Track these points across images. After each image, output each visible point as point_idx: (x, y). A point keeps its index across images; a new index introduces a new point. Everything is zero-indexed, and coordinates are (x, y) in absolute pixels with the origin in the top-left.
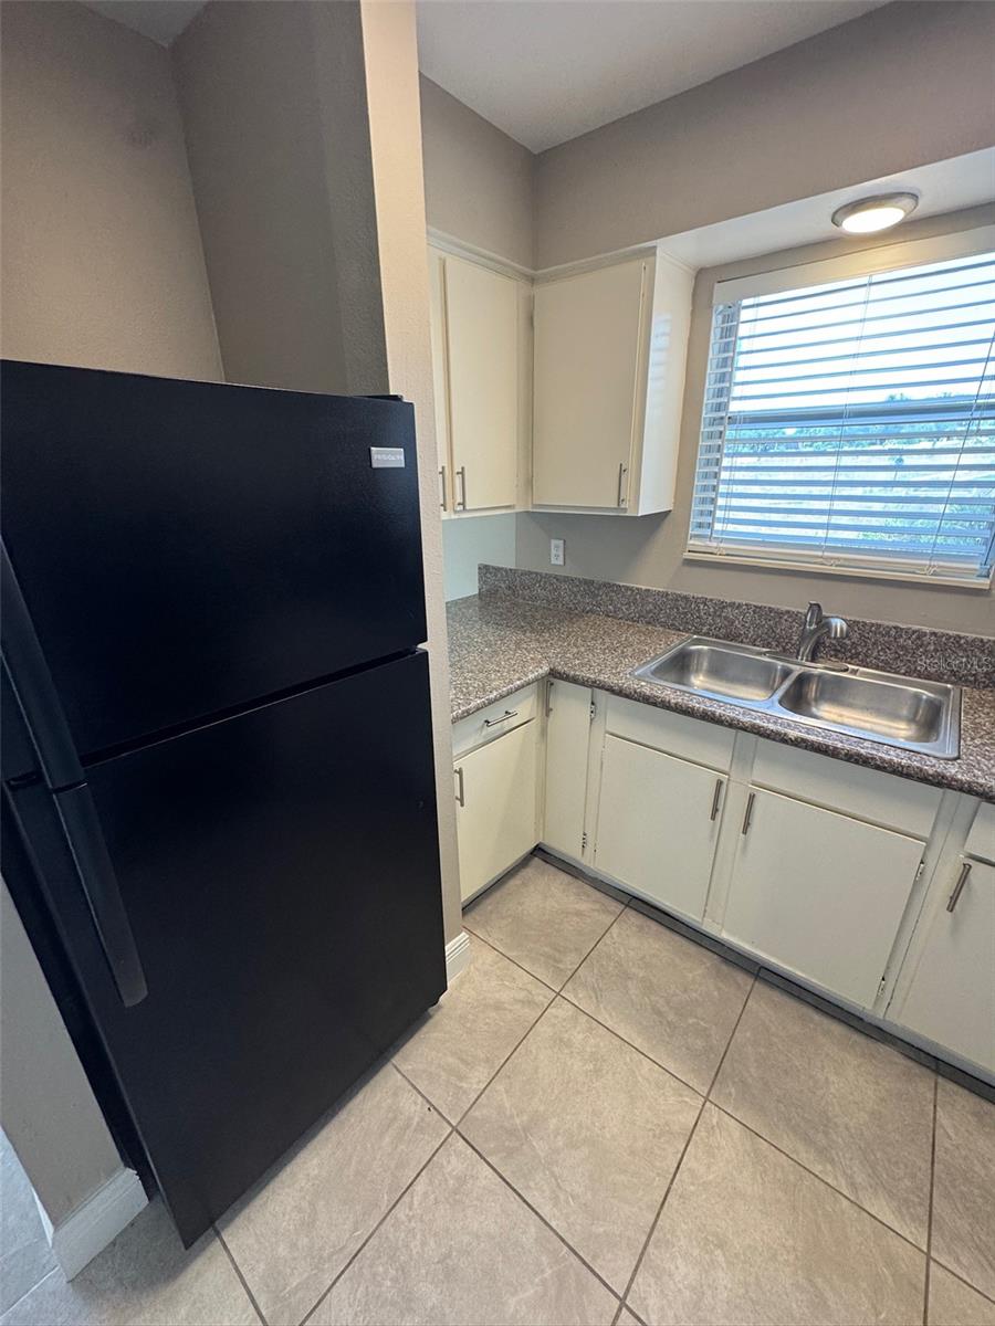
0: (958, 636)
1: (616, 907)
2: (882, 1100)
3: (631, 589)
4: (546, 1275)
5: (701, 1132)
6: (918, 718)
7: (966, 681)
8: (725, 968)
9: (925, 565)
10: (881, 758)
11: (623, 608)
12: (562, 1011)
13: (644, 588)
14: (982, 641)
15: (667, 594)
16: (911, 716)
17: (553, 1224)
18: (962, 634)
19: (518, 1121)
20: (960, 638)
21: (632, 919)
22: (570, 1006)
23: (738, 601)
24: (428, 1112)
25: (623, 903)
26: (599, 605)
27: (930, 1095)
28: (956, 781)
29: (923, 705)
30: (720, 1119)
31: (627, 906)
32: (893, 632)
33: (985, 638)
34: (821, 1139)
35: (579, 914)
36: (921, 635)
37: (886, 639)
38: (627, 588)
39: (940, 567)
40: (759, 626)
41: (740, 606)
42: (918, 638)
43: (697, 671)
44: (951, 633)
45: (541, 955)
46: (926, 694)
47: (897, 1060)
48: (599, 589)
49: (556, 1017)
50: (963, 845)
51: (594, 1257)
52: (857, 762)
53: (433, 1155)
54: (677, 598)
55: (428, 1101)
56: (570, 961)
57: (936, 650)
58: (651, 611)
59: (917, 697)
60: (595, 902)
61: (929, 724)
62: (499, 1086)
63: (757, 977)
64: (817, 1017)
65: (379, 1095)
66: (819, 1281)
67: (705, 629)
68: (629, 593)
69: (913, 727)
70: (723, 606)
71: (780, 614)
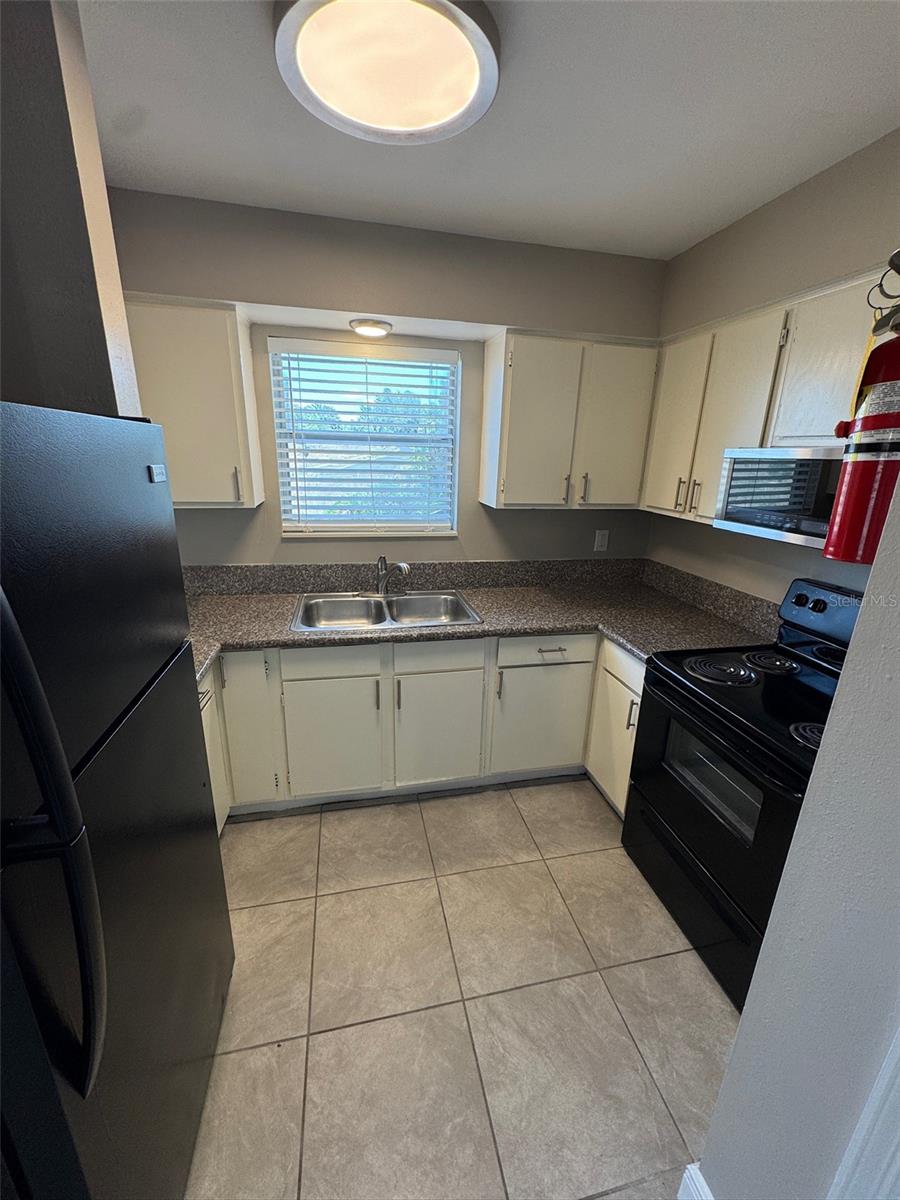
1: (315, 818)
3: (241, 568)
4: (423, 1035)
5: (444, 894)
11: (236, 584)
12: (326, 905)
13: (252, 565)
15: (274, 567)
17: (408, 1009)
19: (348, 986)
21: (331, 818)
22: (330, 897)
23: (329, 563)
24: (280, 1049)
25: (317, 813)
26: (211, 587)
27: (511, 799)
30: (447, 880)
31: (321, 812)
34: (489, 851)
35: (292, 840)
38: (237, 568)
40: (348, 578)
41: (332, 566)
43: (318, 619)
45: (285, 883)
46: (450, 597)
48: (207, 572)
49: (327, 909)
51: (438, 998)
53: (307, 1063)
54: (284, 568)
55: (272, 1043)
56: (309, 872)
58: (262, 583)
60: (298, 824)
61: (457, 611)
62: (319, 981)
63: (419, 801)
65: (226, 1083)
66: (522, 905)
67: (309, 588)
68: (239, 571)
70: (320, 568)
71: (358, 567)
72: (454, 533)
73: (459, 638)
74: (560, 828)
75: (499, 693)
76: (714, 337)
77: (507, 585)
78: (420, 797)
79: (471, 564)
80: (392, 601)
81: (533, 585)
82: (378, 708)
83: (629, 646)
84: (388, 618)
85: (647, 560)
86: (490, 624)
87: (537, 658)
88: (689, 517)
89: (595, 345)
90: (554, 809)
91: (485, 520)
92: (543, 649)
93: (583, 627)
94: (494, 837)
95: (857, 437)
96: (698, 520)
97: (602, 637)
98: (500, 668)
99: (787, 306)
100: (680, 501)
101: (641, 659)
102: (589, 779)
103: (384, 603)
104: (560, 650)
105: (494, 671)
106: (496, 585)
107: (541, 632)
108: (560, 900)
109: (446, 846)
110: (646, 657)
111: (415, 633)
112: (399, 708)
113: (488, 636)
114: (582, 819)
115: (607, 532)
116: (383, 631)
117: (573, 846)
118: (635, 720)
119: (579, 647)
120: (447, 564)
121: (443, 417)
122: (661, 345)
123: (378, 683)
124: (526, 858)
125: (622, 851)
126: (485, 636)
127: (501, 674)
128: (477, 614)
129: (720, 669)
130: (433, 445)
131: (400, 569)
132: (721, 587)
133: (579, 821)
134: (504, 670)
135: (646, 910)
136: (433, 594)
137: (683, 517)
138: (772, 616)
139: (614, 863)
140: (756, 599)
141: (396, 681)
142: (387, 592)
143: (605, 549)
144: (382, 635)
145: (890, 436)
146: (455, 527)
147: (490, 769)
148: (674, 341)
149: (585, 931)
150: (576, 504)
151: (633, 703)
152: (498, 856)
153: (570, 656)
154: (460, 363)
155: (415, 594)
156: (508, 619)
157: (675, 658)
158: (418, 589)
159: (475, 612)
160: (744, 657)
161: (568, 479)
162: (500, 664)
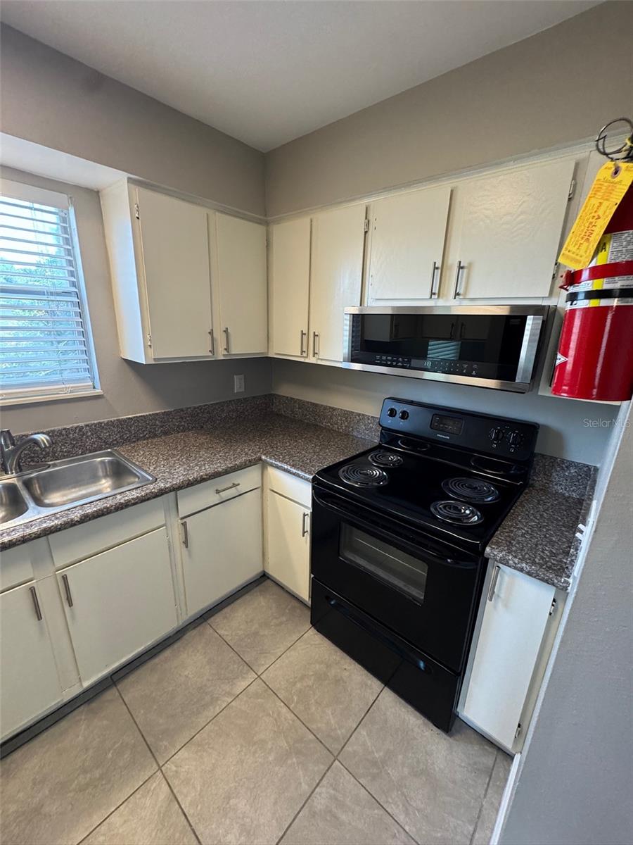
0: (99, 423)
2: (205, 653)
6: (108, 473)
7: (113, 444)
8: (94, 705)
9: (63, 388)
10: (132, 499)
14: (111, 421)
16: (105, 474)
18: (101, 421)
20: (101, 423)
27: (211, 631)
28: (167, 488)
29: (107, 465)
32: (64, 432)
33: (112, 419)
36: (81, 429)
37: (62, 437)
39: (72, 387)
42: (80, 430)
44: (95, 422)
46: (107, 459)
47: (193, 634)
50: (178, 515)
52: (122, 508)
57: (92, 434)
59: (102, 462)
64: (156, 660)
69: (108, 479)
72: (98, 391)
73: (134, 504)
74: (263, 636)
75: (186, 543)
76: (311, 221)
77: (166, 433)
78: (115, 678)
79: (124, 420)
80: (31, 478)
81: (190, 430)
82: (39, 618)
83: (294, 471)
84: (31, 504)
85: (274, 395)
86: (164, 479)
87: (215, 499)
88: (312, 360)
89: (217, 213)
90: (252, 621)
91: (130, 375)
92: (220, 489)
93: (250, 461)
94: (208, 680)
95: (586, 285)
96: (320, 362)
97: (264, 465)
98: (182, 519)
99: (366, 201)
100: (304, 350)
101: (307, 480)
102: (268, 578)
103: (19, 485)
104: (234, 485)
105: (177, 523)
106: (155, 436)
107: (217, 475)
108: (285, 710)
109: (161, 721)
110: (311, 477)
111: (76, 515)
112: (71, 604)
113: (166, 493)
114: (276, 618)
115: (242, 376)
116: (27, 525)
117: (279, 648)
118: (308, 528)
119: (248, 478)
120: (95, 425)
121: (61, 268)
122: (267, 224)
123: (33, 590)
124: (244, 684)
125: (313, 632)
126: (162, 494)
127: (184, 525)
128: (146, 471)
129: (363, 474)
130: (52, 298)
131: (36, 442)
132: (334, 409)
133: (275, 621)
134: (187, 520)
135: (347, 674)
136: (84, 459)
137: (307, 361)
138: (371, 425)
139: (312, 645)
140: (359, 415)
141: (59, 579)
142: (20, 468)
143: (243, 390)
144: (28, 531)
145: (618, 283)
146: (98, 385)
147: (187, 614)
148: (278, 221)
149: (313, 727)
150: (221, 355)
151: (305, 515)
152: (217, 699)
153: (242, 489)
154: (72, 210)
155: (61, 464)
156: (181, 470)
157: (331, 472)
158: (65, 457)
159: (143, 470)
160: (369, 458)
161: (211, 333)
162: (181, 516)
